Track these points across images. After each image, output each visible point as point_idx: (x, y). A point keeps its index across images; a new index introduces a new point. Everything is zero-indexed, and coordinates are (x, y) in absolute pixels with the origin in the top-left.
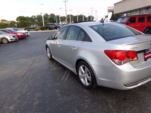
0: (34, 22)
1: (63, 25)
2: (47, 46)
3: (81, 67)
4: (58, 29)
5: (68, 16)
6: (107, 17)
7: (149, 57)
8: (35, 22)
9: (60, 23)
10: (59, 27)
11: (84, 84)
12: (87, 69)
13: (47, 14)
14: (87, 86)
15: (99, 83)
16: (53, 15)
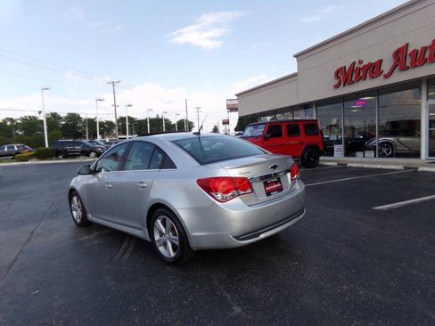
0: (12, 136)
1: (106, 143)
2: (72, 192)
3: (159, 221)
4: (93, 154)
5: (122, 120)
6: (226, 122)
7: (274, 190)
8: (15, 137)
9: (99, 137)
10: (94, 151)
11: (166, 255)
12: (169, 222)
13: (55, 114)
14: (172, 258)
15: (194, 245)
16: (74, 118)
